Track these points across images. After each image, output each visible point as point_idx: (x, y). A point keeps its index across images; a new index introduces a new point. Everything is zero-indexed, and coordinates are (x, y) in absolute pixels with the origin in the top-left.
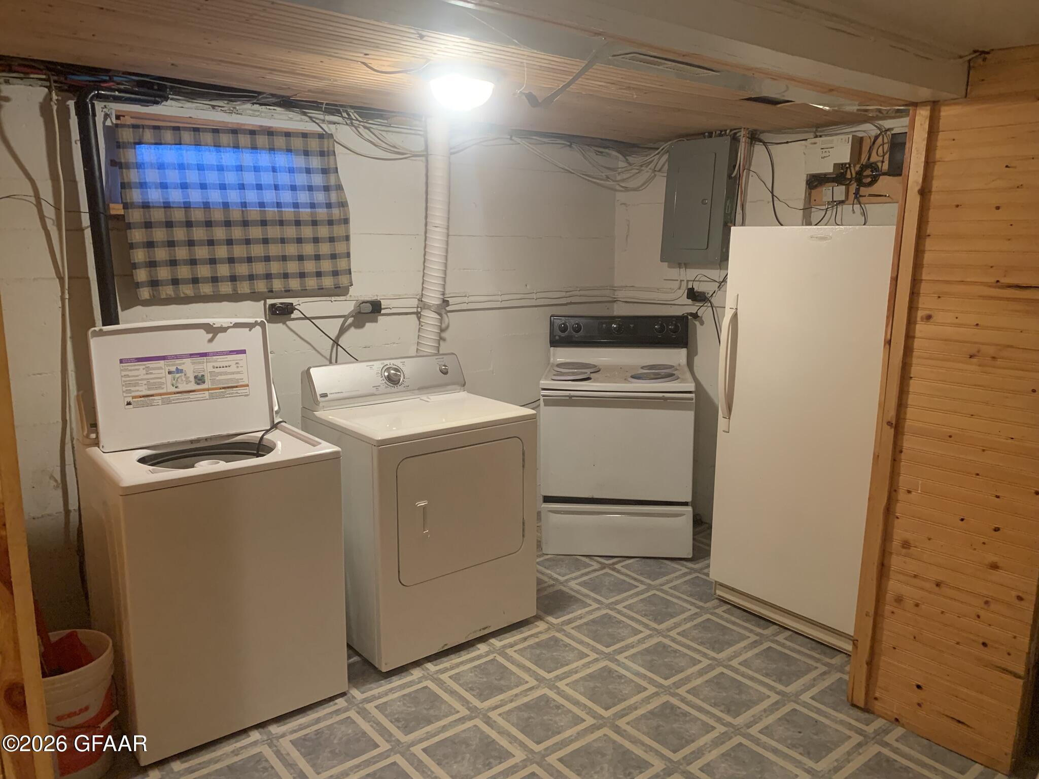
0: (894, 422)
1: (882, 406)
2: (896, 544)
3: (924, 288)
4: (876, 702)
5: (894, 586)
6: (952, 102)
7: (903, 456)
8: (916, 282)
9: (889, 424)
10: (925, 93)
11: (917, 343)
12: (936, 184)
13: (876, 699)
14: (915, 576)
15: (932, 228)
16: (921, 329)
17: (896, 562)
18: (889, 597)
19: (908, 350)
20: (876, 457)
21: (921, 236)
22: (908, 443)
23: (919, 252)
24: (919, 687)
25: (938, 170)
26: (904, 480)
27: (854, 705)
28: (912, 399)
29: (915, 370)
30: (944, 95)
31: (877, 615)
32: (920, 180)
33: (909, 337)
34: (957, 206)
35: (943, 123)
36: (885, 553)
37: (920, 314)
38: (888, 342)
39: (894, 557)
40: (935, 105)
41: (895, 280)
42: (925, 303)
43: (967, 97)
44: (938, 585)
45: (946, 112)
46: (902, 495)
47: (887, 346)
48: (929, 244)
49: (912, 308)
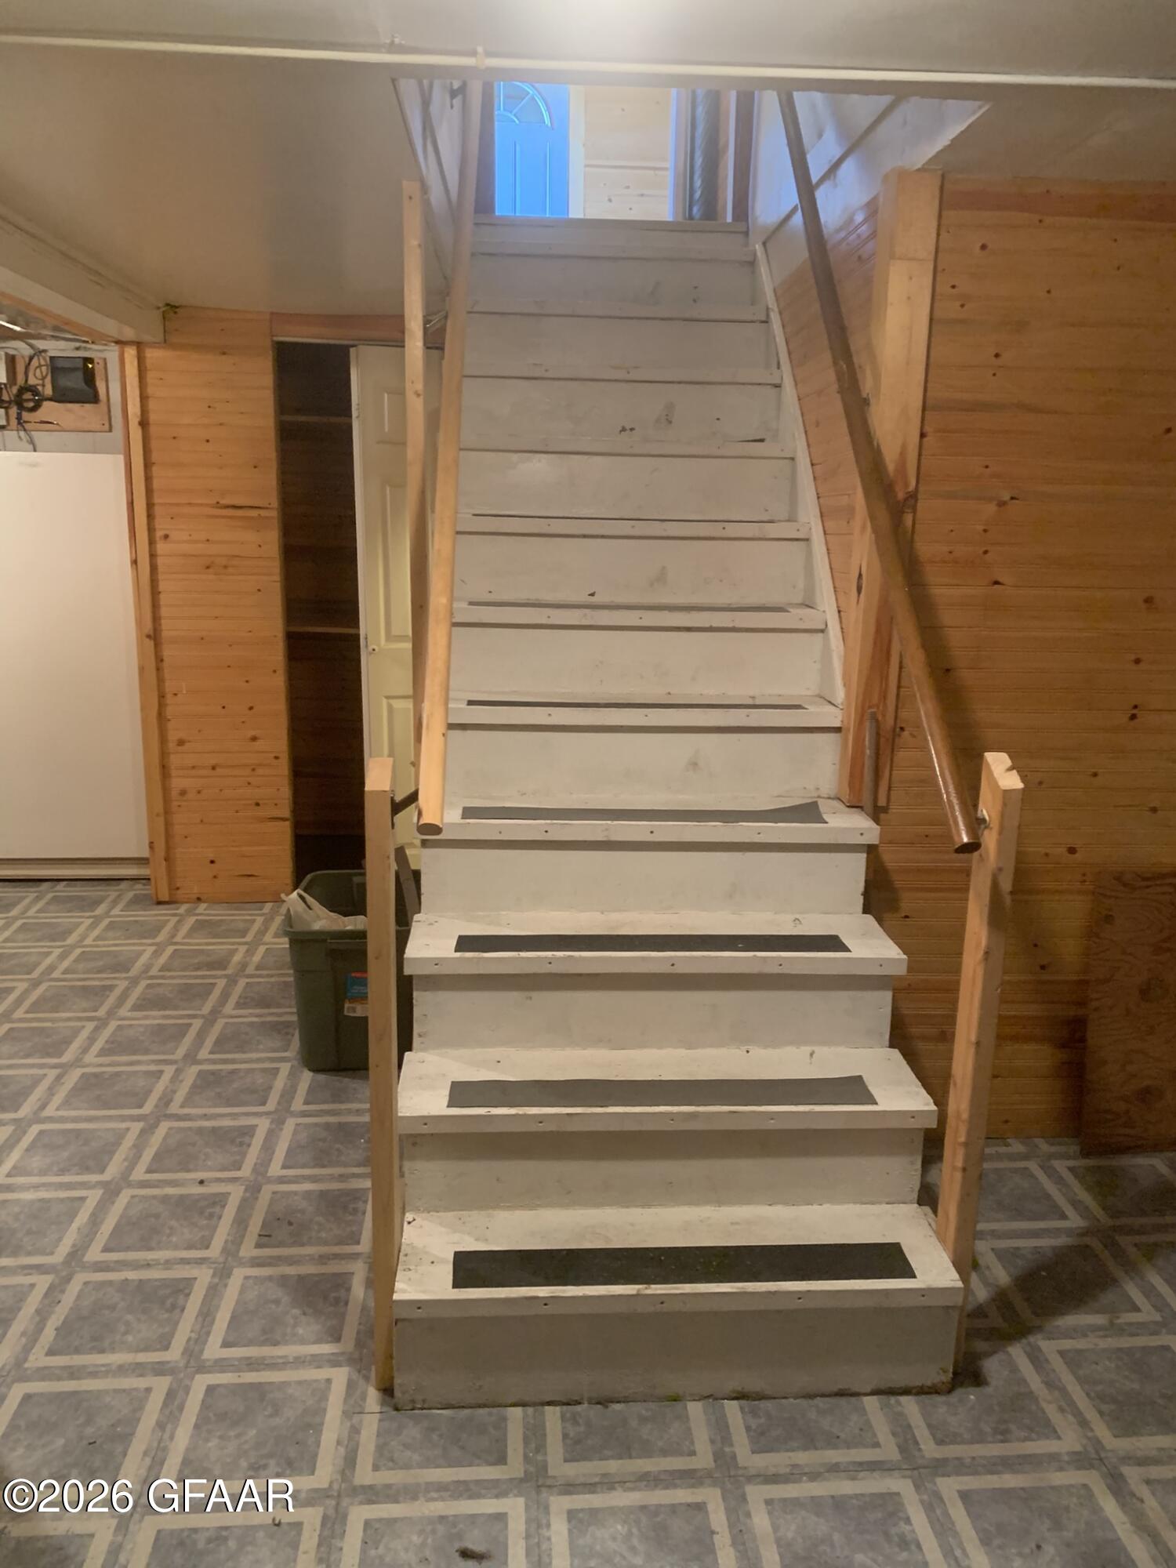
0: (152, 633)
1: (139, 622)
2: (172, 746)
3: (158, 510)
4: (179, 892)
5: (177, 783)
6: (153, 345)
7: (166, 664)
8: (150, 506)
9: (149, 636)
10: (129, 333)
11: (160, 561)
12: (153, 417)
13: (178, 889)
14: (193, 767)
15: (155, 456)
16: (161, 547)
17: (174, 760)
18: (174, 793)
19: (154, 568)
20: (142, 669)
21: (148, 465)
22: (167, 652)
23: (148, 479)
24: (212, 862)
25: (152, 405)
26: (169, 686)
27: (159, 903)
28: (164, 612)
29: (162, 586)
30: (146, 338)
31: (167, 812)
32: (139, 413)
33: (153, 556)
34: (174, 438)
35: (149, 363)
36: (164, 754)
37: (159, 534)
38: (135, 562)
39: (172, 757)
40: (139, 345)
41: (131, 504)
42: (162, 526)
43: (166, 343)
44: (214, 768)
45: (152, 355)
46: (169, 699)
47: (134, 566)
48: (155, 471)
49: (151, 530)
